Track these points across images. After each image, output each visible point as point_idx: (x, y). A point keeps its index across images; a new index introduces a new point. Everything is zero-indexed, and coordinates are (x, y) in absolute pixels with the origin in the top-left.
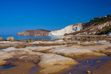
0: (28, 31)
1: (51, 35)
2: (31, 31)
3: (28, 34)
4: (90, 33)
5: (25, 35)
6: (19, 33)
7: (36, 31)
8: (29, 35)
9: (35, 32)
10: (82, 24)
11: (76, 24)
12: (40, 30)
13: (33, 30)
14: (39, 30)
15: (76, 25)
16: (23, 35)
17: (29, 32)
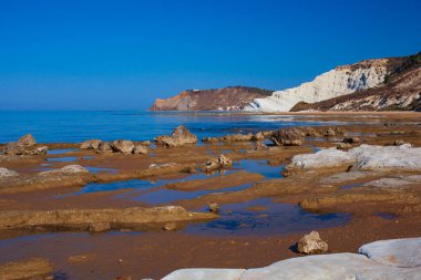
0: (192, 93)
1: (256, 108)
2: (207, 91)
3: (193, 103)
4: (390, 102)
5: (182, 107)
6: (160, 103)
7: (223, 92)
8: (195, 108)
9: (222, 96)
10: (390, 60)
11: (364, 63)
12: (239, 87)
13: (213, 91)
14: (235, 91)
15: (363, 67)
16: (175, 109)
17: (197, 96)
